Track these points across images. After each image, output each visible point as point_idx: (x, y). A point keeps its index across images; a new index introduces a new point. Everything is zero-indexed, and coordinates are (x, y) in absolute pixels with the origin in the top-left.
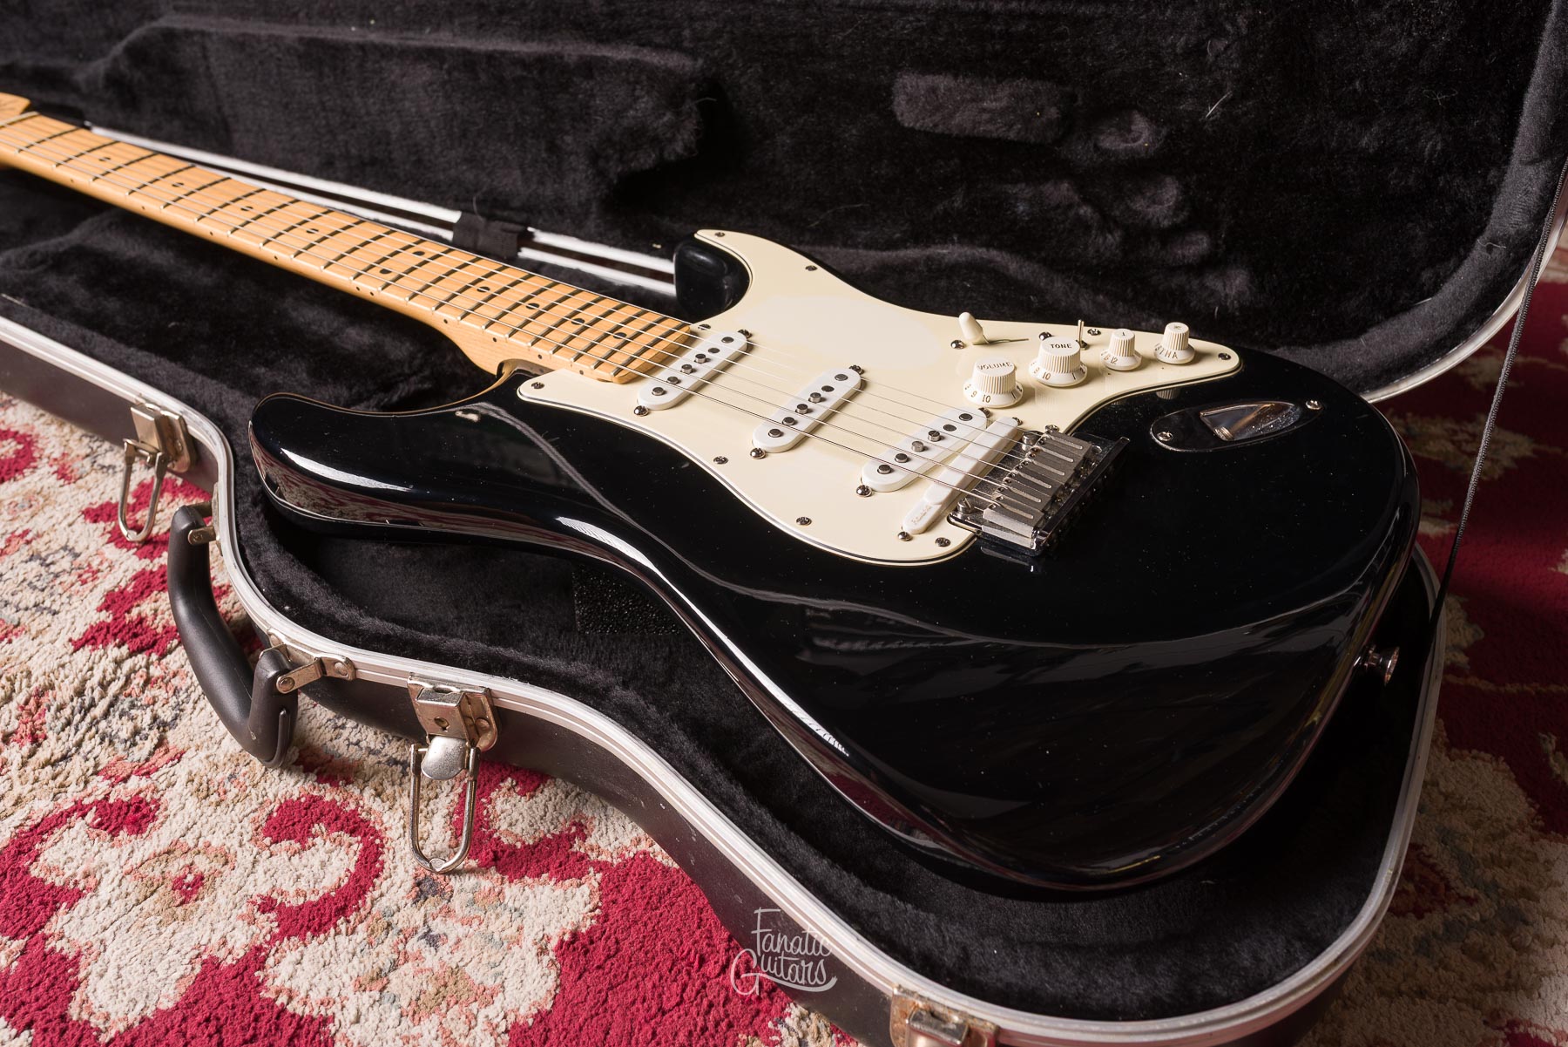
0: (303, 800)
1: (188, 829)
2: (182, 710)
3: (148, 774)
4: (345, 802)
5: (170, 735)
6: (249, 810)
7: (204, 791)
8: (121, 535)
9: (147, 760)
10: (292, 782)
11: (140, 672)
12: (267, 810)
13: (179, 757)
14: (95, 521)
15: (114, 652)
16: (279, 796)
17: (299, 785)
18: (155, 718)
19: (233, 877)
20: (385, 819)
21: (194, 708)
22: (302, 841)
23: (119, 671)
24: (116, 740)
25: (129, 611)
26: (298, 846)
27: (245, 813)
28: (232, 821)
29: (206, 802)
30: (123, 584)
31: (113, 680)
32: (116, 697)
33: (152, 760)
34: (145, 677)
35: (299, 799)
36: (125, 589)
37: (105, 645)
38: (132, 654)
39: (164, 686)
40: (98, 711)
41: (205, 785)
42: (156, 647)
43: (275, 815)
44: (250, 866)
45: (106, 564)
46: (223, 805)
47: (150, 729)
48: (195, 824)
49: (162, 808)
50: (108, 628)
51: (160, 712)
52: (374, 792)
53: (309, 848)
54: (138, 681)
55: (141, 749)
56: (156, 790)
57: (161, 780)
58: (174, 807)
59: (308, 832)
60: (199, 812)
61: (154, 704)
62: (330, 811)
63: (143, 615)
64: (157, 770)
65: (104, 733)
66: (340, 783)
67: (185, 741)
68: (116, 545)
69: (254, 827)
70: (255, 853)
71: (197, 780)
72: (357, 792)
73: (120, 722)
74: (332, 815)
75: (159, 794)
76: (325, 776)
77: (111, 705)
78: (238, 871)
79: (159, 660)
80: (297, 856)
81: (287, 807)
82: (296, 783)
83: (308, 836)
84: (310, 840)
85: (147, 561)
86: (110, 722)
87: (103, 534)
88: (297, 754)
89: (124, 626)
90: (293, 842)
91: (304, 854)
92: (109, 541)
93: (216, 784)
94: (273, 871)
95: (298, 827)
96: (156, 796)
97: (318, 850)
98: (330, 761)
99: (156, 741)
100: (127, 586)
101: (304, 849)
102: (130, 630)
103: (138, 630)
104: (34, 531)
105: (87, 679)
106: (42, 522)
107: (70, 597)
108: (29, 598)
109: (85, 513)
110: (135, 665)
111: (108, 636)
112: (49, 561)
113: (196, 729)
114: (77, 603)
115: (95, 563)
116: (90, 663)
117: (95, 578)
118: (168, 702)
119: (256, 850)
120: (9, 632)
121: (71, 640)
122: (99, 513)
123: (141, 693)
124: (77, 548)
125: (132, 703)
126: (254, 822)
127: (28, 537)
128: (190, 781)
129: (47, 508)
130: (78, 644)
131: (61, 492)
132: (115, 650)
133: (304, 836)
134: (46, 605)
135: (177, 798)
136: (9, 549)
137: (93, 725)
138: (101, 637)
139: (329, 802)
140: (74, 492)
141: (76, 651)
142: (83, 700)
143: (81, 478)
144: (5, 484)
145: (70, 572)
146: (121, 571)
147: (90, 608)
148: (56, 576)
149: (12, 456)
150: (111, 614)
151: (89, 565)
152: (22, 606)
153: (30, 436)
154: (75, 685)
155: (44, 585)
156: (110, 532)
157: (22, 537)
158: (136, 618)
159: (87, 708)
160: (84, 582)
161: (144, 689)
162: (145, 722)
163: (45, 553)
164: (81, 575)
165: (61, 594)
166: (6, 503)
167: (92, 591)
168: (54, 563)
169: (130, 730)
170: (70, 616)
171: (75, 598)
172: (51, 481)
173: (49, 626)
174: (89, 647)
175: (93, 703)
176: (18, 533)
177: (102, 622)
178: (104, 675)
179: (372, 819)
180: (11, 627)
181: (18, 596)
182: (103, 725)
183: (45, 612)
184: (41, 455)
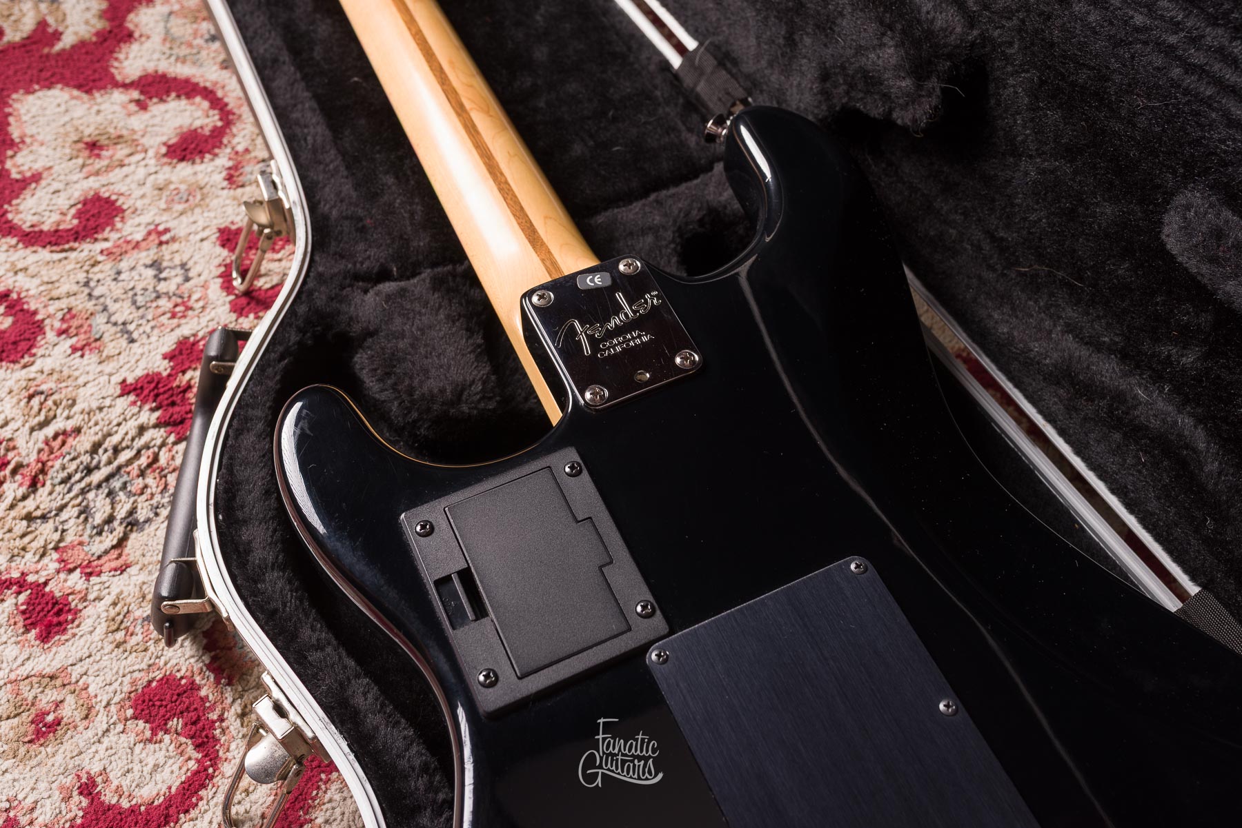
0: (183, 682)
1: (81, 660)
2: (157, 514)
3: (89, 575)
4: (212, 709)
5: (133, 536)
6: (136, 667)
7: (118, 624)
8: (231, 275)
9: (99, 557)
10: (188, 653)
11: (151, 450)
12: (151, 675)
13: (122, 569)
14: (223, 246)
15: (148, 416)
16: (169, 666)
17: (192, 660)
18: (132, 512)
19: (83, 737)
20: (233, 746)
22: (154, 732)
23: (137, 439)
24: (90, 520)
25: (184, 372)
26: (148, 734)
27: (131, 669)
28: (117, 673)
29: (110, 636)
30: (201, 334)
31: (128, 447)
32: (119, 468)
33: (102, 561)
34: (150, 460)
35: (182, 678)
36: (199, 341)
37: (144, 402)
38: (155, 426)
39: (158, 479)
40: (96, 477)
41: (121, 617)
42: (180, 427)
43: (154, 684)
44: (100, 733)
45: (201, 304)
46: (121, 649)
47: (121, 523)
48: (89, 656)
49: (76, 623)
50: (158, 383)
51: (139, 506)
52: (239, 711)
53: (156, 743)
54: (143, 461)
55: (101, 542)
56: (84, 599)
57: (96, 588)
58: (86, 626)
59: (166, 724)
60: (100, 644)
61: (142, 493)
62: (196, 709)
63: (192, 382)
64: (99, 574)
65: (87, 507)
66: (223, 681)
67: (139, 553)
68: (224, 282)
69: (129, 690)
70: (112, 721)
71: (118, 608)
72: (230, 700)
73: (102, 502)
74: (193, 715)
75: (85, 604)
76: (215, 665)
77: (108, 479)
78: (90, 733)
79: (174, 444)
80: (142, 744)
81: (168, 681)
82: (193, 657)
83: (161, 729)
84: (161, 734)
85: (234, 316)
86: (97, 496)
87: (220, 265)
88: (211, 624)
89: (169, 390)
90: (148, 726)
91: (151, 747)
92: (220, 276)
93: (132, 619)
94: (113, 751)
95: (162, 711)
96: (80, 607)
97: (161, 750)
98: (230, 649)
99: (115, 542)
101: (150, 741)
102: (172, 395)
103: (178, 399)
104: (172, 233)
105: (110, 435)
106: (184, 226)
107: (153, 328)
108: (123, 312)
109: (221, 231)
110: (153, 439)
111: (152, 394)
112: (163, 275)
113: (154, 544)
114: (153, 339)
115: (195, 297)
116: (122, 417)
117: (184, 317)
118: (151, 499)
119: (115, 717)
120: (88, 344)
121: (124, 381)
122: (231, 237)
123: (138, 476)
124: (192, 270)
125: (125, 484)
126: (133, 683)
127: (164, 238)
128: (115, 604)
129: (197, 211)
130: (126, 389)
131: (217, 196)
132: (148, 413)
133: (159, 726)
134: (131, 327)
135: (93, 619)
136: (143, 245)
137: (83, 492)
138: (146, 392)
139: (201, 698)
140: (228, 202)
141: (121, 396)
142: (92, 458)
143: (243, 186)
144: (183, 164)
145: (170, 298)
146: (208, 318)
147: (159, 351)
148: (158, 297)
149: (207, 132)
150: (171, 367)
151: (190, 297)
152: (113, 319)
153: (234, 114)
154: (96, 438)
155: (143, 304)
156: (226, 266)
157: (160, 236)
158: (184, 383)
159: (89, 470)
160: (174, 316)
161: (142, 474)
162: (121, 513)
163: (165, 264)
164: (176, 306)
165: (148, 321)
166: (172, 187)
167: (172, 330)
168: (165, 279)
169: (106, 515)
170: (140, 351)
171: (156, 331)
172: (219, 178)
173: (119, 354)
174: (132, 397)
175: (97, 467)
176: (161, 228)
177: (159, 374)
178: (123, 439)
179: (222, 742)
180: (92, 340)
181: (117, 305)
182: (91, 495)
183: (126, 336)
184: (229, 142)
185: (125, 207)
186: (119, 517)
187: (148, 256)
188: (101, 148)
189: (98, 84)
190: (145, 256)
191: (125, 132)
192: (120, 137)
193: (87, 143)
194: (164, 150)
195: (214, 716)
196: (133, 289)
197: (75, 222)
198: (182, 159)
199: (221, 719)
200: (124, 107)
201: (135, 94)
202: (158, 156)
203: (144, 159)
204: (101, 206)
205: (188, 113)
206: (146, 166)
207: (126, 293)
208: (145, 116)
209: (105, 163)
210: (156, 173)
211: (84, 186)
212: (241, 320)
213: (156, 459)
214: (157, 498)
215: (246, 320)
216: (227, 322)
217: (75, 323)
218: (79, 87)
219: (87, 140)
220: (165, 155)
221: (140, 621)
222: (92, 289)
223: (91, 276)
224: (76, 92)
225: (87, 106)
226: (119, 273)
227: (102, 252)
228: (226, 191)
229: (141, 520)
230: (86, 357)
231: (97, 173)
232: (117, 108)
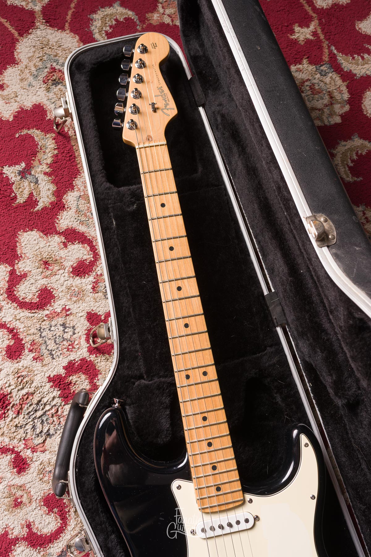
1: (29, 483)
2: (56, 433)
3: (34, 452)
4: (67, 506)
5: (48, 439)
7: (41, 472)
8: (89, 336)
9: (37, 445)
11: (56, 407)
12: (50, 492)
13: (44, 451)
14: (88, 321)
18: (49, 430)
19: (28, 509)
20: (72, 521)
21: (59, 435)
22: (49, 512)
23: (52, 402)
24: (35, 431)
25: (70, 376)
26: (47, 512)
27: (44, 489)
28: (40, 489)
29: (39, 476)
30: (77, 360)
31: (49, 404)
32: (46, 412)
33: (38, 447)
34: (55, 411)
37: (56, 387)
38: (58, 397)
39: (57, 419)
40: (39, 414)
41: (42, 469)
42: (66, 399)
44: (33, 509)
45: (78, 346)
46: (41, 481)
47: (45, 434)
48: (32, 482)
49: (29, 469)
50: (61, 379)
51: (51, 429)
54: (53, 411)
55: (38, 440)
56: (32, 461)
57: (35, 457)
58: (31, 470)
59: (53, 510)
60: (35, 478)
61: (52, 424)
63: (72, 381)
64: (36, 452)
65: (34, 425)
67: (49, 446)
68: (86, 337)
69: (43, 496)
70: (37, 506)
71: (42, 466)
73: (39, 425)
74: (61, 508)
77: (42, 416)
78: (30, 508)
79: (64, 405)
80: (45, 515)
84: (51, 513)
85: (88, 354)
86: (38, 422)
87: (86, 330)
89: (64, 383)
90: (47, 509)
91: (48, 516)
92: (85, 334)
93: (45, 471)
94: (37, 515)
95: (52, 505)
96: (30, 463)
97: (50, 518)
99: (42, 442)
100: (77, 361)
101: (47, 514)
102: (64, 386)
103: (67, 387)
104: (71, 311)
105: (43, 397)
106: (75, 308)
107: (61, 354)
108: (51, 345)
109: (89, 313)
110: (57, 403)
111: (58, 385)
112: (66, 330)
113: (54, 444)
114: (61, 359)
115: (76, 343)
116: (48, 392)
117: (72, 351)
118: (55, 426)
119: (38, 504)
120: (39, 357)
121: (50, 376)
122: (91, 317)
123: (51, 417)
124: (76, 330)
125: (47, 419)
126: (44, 493)
127: (68, 313)
128: (41, 464)
129: (81, 301)
130: (50, 379)
131: (88, 296)
132: (56, 392)
133: (51, 510)
134: (54, 353)
135: (34, 468)
136: (60, 314)
137: (34, 419)
138: (57, 382)
139: (64, 503)
140: (92, 299)
141: (47, 382)
142: (37, 407)
143: (98, 293)
144: (78, 278)
145: (67, 341)
146: (79, 353)
147: (62, 365)
148: (63, 341)
149: (87, 262)
150: (65, 373)
151: (74, 342)
152: (48, 348)
153: (99, 255)
154: (39, 399)
155: (58, 343)
156: (88, 330)
157: (66, 311)
158: (69, 381)
159: (36, 411)
160: (68, 350)
161: (52, 416)
162: (45, 430)
163: (67, 325)
164: (69, 345)
165: (59, 350)
166: (73, 289)
167: (67, 357)
168: (67, 332)
169: (40, 430)
170: (56, 364)
171: (61, 356)
172: (90, 287)
173: (49, 364)
174: (51, 384)
175: (39, 410)
176: (67, 308)
177: (61, 375)
178: (48, 401)
179: (69, 519)
180: (40, 355)
181: (50, 341)
182: (36, 421)
183: (51, 356)
184: (95, 269)
185: (56, 295)
186: (44, 432)
187: (62, 320)
188: (49, 265)
189: (50, 231)
190: (60, 320)
191: (58, 258)
192: (56, 260)
193: (44, 262)
194: (71, 270)
195: (67, 510)
196: (55, 335)
197: (38, 299)
198: (78, 276)
199: (69, 511)
200: (58, 244)
201: (63, 239)
202: (69, 272)
203: (64, 272)
204: (47, 294)
205: (81, 251)
206: (64, 276)
207: (53, 336)
208: (66, 251)
209: (50, 272)
210: (67, 280)
211: (42, 282)
212: (91, 356)
213: (57, 411)
214: (57, 426)
215: (93, 356)
216: (86, 356)
217: (35, 347)
218: (43, 232)
219: (44, 260)
220: (72, 272)
221: (48, 472)
222: (42, 333)
223: (41, 326)
224: (42, 234)
225: (45, 242)
226: (51, 327)
227: (46, 316)
228: (92, 294)
229: (51, 434)
230: (38, 363)
231: (47, 277)
232: (56, 244)
